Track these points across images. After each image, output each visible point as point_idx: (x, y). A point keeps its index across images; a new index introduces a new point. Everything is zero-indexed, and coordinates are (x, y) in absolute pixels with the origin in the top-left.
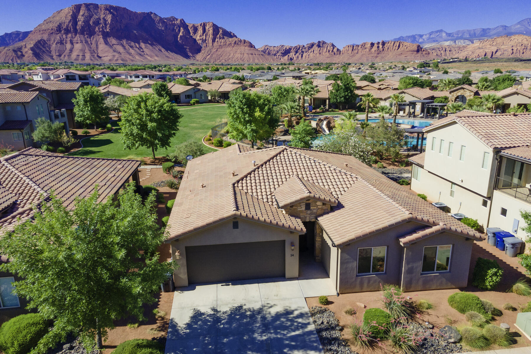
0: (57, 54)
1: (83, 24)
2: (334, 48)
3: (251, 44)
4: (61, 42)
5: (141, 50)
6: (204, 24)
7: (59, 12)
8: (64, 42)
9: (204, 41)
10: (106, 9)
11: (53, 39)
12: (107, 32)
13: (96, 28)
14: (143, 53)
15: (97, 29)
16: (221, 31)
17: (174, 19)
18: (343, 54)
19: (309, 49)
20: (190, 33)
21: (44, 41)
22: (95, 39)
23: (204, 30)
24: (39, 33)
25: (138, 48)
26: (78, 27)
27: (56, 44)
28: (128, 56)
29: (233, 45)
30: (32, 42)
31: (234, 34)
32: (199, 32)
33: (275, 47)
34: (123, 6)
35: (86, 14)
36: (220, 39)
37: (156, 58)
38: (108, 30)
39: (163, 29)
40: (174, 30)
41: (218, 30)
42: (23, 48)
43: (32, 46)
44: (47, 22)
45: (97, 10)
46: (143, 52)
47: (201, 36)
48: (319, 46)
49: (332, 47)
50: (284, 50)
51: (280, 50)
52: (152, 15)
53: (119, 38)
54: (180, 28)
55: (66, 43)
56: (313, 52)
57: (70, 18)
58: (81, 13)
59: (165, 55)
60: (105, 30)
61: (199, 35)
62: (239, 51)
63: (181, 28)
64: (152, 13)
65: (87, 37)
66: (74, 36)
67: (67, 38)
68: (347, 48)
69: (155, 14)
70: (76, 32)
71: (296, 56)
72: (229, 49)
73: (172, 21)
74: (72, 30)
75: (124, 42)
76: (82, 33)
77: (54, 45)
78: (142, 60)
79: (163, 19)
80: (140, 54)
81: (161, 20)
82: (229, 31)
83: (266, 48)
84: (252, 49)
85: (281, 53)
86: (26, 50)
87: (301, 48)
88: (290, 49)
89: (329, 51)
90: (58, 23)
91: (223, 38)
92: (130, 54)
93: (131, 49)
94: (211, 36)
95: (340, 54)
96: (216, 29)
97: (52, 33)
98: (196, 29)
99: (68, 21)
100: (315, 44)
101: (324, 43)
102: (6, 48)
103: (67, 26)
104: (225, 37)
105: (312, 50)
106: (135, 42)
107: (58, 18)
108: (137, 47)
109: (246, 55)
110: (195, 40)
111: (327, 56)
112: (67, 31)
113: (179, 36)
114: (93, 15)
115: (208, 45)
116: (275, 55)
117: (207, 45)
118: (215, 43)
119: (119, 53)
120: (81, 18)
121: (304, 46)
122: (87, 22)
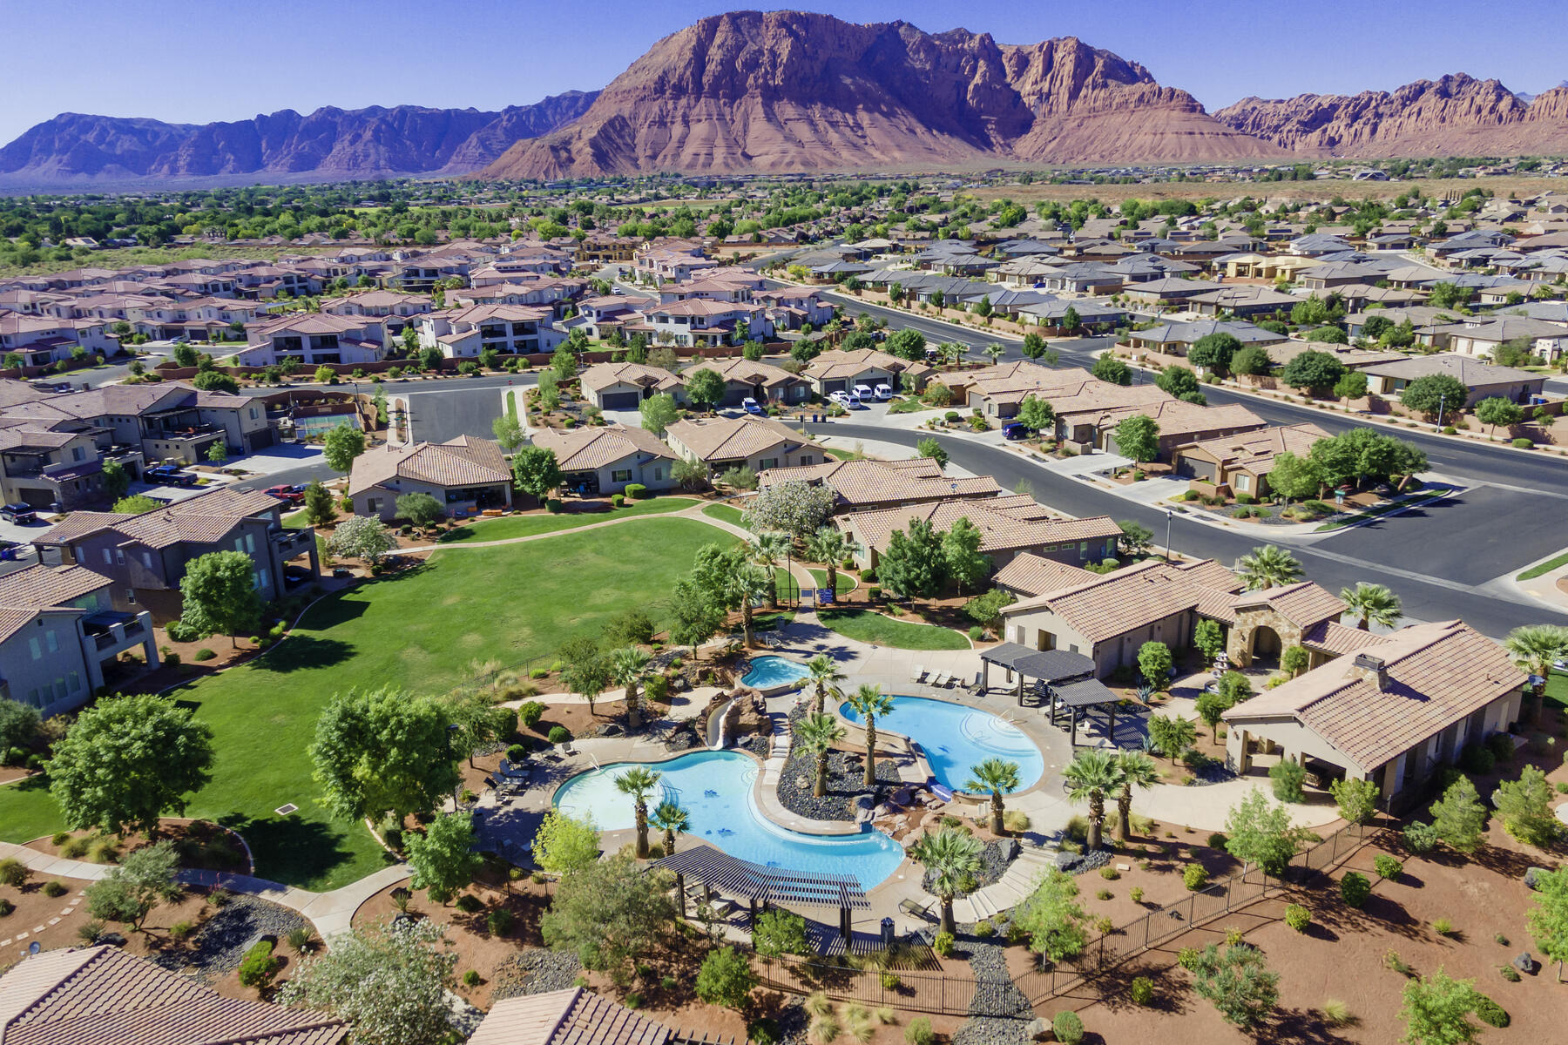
0: (649, 152)
1: (719, 68)
2: (1499, 98)
3: (1193, 101)
4: (662, 122)
5: (860, 133)
6: (1051, 44)
7: (665, 41)
8: (669, 120)
9: (1043, 97)
10: (782, 24)
11: (643, 115)
12: (776, 86)
13: (748, 77)
14: (861, 142)
15: (751, 81)
16: (1100, 64)
17: (964, 35)
18: (1532, 118)
19: (1404, 106)
20: (1005, 76)
21: (623, 119)
22: (742, 109)
23: (1048, 64)
24: (613, 100)
25: (852, 128)
26: (705, 80)
27: (650, 126)
28: (821, 151)
29: (1132, 106)
30: (595, 125)
31: (1142, 68)
32: (1034, 70)
33: (1281, 101)
34: (825, 13)
35: (729, 42)
36: (1093, 89)
37: (897, 154)
38: (778, 81)
39: (928, 67)
40: (958, 68)
41: (1093, 60)
42: (574, 141)
43: (594, 134)
44: (636, 68)
45: (758, 28)
46: (863, 137)
47: (1036, 82)
48: (1444, 93)
49: (1493, 97)
50: (1310, 112)
51: (1295, 112)
52: (902, 31)
53: (804, 101)
54: (977, 61)
55: (673, 123)
56: (1419, 113)
57: (688, 55)
58: (718, 41)
59: (924, 143)
60: (771, 82)
61: (1032, 79)
62: (1148, 125)
63: (981, 62)
64: (901, 24)
65: (725, 104)
66: (692, 102)
67: (675, 109)
68: (1552, 99)
69: (910, 25)
70: (699, 91)
71: (1352, 130)
72: (1117, 119)
73: (956, 42)
74: (690, 86)
75: (816, 111)
76: (714, 94)
77: (644, 130)
78: (856, 160)
79: (932, 37)
80: (855, 146)
81: (927, 43)
82: (1128, 60)
83: (1249, 108)
84: (1193, 115)
85: (1299, 122)
86: (580, 144)
87: (1373, 103)
88: (1334, 107)
89: (1479, 111)
90: (660, 72)
91: (1105, 85)
92: (827, 145)
93: (831, 130)
94: (1068, 82)
95: (1521, 119)
96: (1085, 56)
97: (643, 99)
98: (1023, 62)
99: (682, 64)
100: (1431, 85)
101: (1465, 80)
102: (537, 143)
103: (681, 79)
104: (1112, 83)
105: (1416, 109)
106: (843, 111)
107: (660, 58)
108: (848, 125)
109: (1169, 137)
110: (1017, 95)
111: (1469, 127)
112: (679, 91)
113: (971, 87)
114: (746, 43)
115: (1054, 109)
116: (1276, 129)
117: (1051, 110)
118: (1079, 103)
119: (800, 144)
120: (715, 54)
121: (1386, 95)
122: (727, 64)
